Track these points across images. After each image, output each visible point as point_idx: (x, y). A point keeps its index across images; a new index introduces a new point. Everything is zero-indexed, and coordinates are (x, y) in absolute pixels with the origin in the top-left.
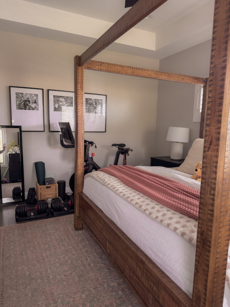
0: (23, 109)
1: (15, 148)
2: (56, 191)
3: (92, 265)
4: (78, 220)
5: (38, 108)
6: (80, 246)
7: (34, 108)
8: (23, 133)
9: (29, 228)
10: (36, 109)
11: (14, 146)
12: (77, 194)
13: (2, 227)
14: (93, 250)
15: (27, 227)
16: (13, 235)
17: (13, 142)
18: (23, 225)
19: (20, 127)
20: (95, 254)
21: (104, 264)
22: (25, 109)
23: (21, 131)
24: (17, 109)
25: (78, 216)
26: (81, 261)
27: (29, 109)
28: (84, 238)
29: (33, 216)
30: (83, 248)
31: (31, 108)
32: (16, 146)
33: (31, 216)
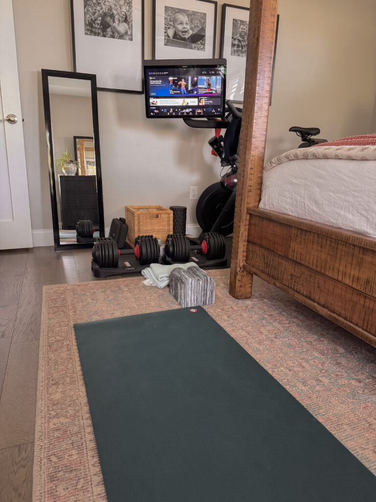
0: (98, 34)
1: (70, 167)
2: (169, 225)
3: (326, 381)
4: (242, 276)
5: (131, 35)
6: (265, 332)
7: (123, 35)
8: (99, 93)
9: (126, 289)
10: (127, 37)
11: (69, 163)
12: (246, 211)
13: (65, 285)
14: (305, 344)
15: (122, 287)
16: (93, 299)
17: (66, 154)
18: (111, 282)
19: (92, 78)
20: (316, 354)
21: (360, 382)
22: (104, 36)
23: (95, 89)
24: (86, 34)
25: (243, 266)
26: (290, 370)
27: (113, 37)
28: (266, 316)
29: (129, 267)
30: (276, 337)
31: (116, 34)
32: (72, 161)
33: (125, 266)
